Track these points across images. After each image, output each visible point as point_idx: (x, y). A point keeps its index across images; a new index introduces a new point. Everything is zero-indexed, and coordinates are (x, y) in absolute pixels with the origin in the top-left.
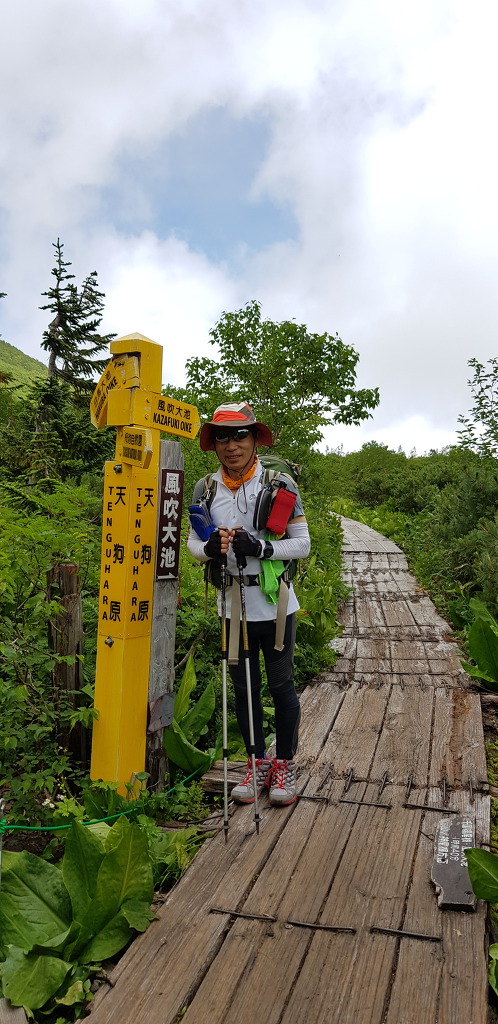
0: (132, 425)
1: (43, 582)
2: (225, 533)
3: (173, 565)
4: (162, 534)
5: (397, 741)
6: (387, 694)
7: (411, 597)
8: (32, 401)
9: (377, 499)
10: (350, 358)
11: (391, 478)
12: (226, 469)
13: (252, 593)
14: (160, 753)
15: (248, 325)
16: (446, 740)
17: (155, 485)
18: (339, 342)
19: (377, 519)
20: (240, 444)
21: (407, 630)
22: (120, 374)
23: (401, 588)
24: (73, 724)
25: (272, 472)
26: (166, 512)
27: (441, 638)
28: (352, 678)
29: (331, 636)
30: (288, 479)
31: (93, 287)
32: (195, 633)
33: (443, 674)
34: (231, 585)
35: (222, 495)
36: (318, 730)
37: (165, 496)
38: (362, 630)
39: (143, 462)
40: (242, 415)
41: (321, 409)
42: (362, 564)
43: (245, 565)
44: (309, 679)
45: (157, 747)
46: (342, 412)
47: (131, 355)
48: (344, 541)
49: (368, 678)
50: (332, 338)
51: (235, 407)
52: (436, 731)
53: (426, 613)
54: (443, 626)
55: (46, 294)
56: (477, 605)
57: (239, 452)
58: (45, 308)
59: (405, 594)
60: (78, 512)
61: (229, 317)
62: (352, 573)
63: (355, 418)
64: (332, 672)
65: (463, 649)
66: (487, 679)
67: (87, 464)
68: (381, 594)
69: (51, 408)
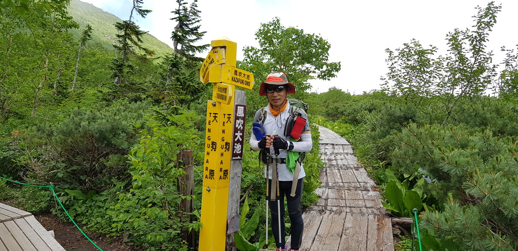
0: (221, 83)
1: (175, 159)
2: (269, 138)
3: (240, 152)
4: (235, 137)
5: (350, 241)
6: (344, 217)
7: (355, 168)
8: (164, 65)
9: (337, 117)
10: (326, 46)
11: (344, 106)
12: (272, 105)
13: (282, 167)
14: (232, 244)
15: (273, 29)
16: (374, 241)
17: (232, 112)
18: (321, 38)
19: (337, 127)
20: (280, 94)
21: (353, 185)
22: (216, 57)
23: (350, 163)
24: (190, 229)
25: (295, 107)
26: (237, 126)
27: (370, 189)
28: (326, 209)
29: (316, 187)
30: (302, 111)
31: (195, 8)
32: (248, 185)
33: (372, 207)
34: (272, 162)
35: (270, 119)
36: (310, 235)
37: (237, 118)
38: (330, 184)
39: (227, 101)
40: (281, 79)
41: (310, 72)
42: (329, 150)
43: (279, 154)
44: (305, 209)
45: (231, 242)
46: (322, 73)
47: (221, 47)
48: (320, 138)
49: (334, 209)
50: (317, 37)
51: (278, 75)
52: (369, 237)
53: (363, 176)
54: (371, 183)
55: (173, 12)
56: (389, 173)
57: (278, 97)
58: (173, 19)
59: (352, 166)
60: (191, 124)
61: (264, 25)
62: (325, 154)
63: (328, 77)
64: (316, 205)
65: (382, 195)
66: (395, 210)
67: (192, 98)
68: (340, 166)
69: (174, 69)
